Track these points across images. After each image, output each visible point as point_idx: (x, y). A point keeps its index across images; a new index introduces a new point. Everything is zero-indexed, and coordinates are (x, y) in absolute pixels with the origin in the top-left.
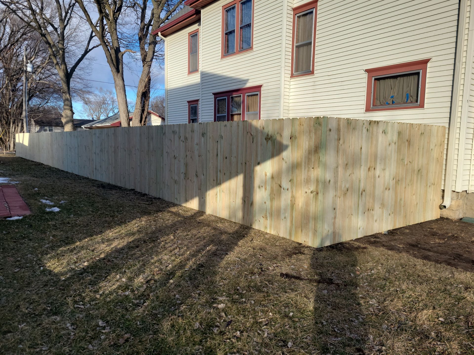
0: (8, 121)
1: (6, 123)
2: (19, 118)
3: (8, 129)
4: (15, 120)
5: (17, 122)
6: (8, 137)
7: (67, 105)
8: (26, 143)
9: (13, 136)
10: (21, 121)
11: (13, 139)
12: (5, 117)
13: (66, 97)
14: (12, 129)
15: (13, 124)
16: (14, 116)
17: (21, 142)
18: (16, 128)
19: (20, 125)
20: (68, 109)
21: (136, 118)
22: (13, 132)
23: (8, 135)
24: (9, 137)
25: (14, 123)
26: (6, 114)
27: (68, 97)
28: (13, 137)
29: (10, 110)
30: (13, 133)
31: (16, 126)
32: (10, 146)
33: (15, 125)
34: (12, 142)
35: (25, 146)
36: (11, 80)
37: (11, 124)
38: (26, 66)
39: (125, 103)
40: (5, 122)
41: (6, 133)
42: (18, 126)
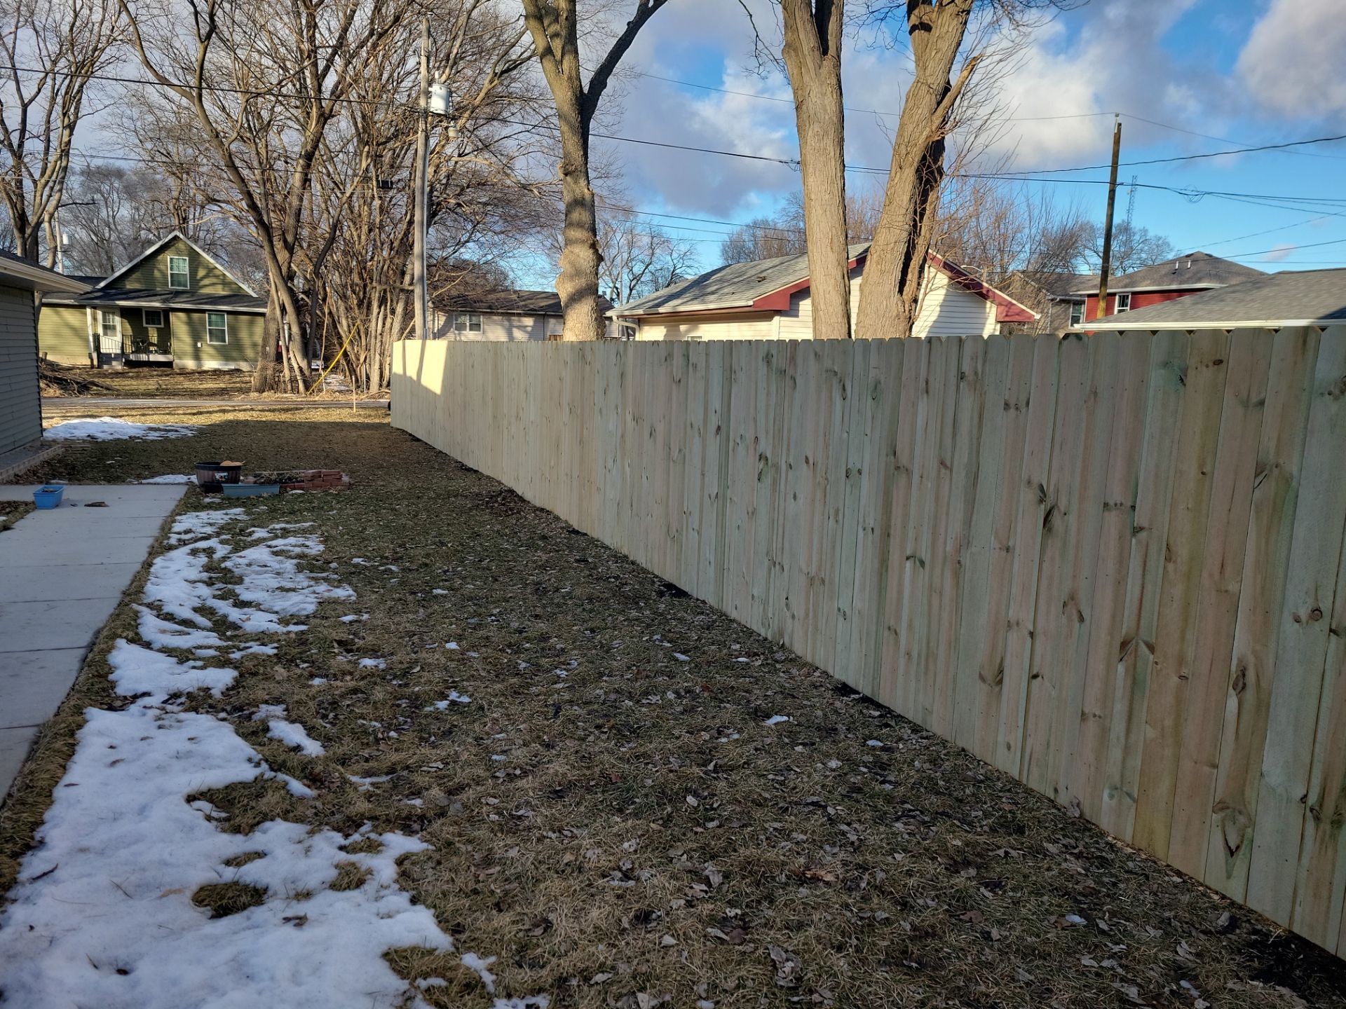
0: (364, 297)
1: (360, 304)
2: (398, 284)
3: (364, 322)
4: (385, 291)
5: (392, 301)
6: (364, 348)
7: (580, 225)
8: (433, 380)
9: (378, 345)
10: (402, 296)
11: (378, 357)
12: (357, 285)
13: (577, 191)
14: (375, 325)
15: (380, 307)
16: (383, 279)
17: (412, 372)
18: (389, 320)
19: (400, 309)
20: (583, 242)
21: (882, 272)
22: (379, 332)
23: (364, 343)
24: (367, 349)
25: (382, 301)
26: (360, 274)
27: (582, 192)
28: (378, 351)
29: (369, 263)
30: (379, 337)
31: (389, 315)
32: (368, 378)
33: (385, 310)
34: (377, 366)
35: (427, 390)
36: (376, 156)
37: (375, 305)
38: (428, 95)
39: (837, 199)
40: (355, 302)
41: (359, 333)
42: (393, 312)
